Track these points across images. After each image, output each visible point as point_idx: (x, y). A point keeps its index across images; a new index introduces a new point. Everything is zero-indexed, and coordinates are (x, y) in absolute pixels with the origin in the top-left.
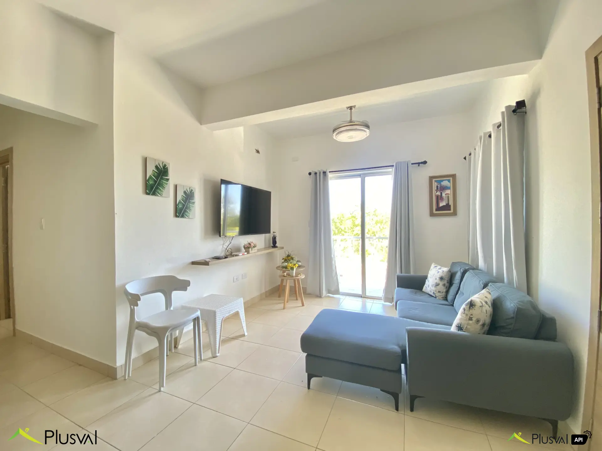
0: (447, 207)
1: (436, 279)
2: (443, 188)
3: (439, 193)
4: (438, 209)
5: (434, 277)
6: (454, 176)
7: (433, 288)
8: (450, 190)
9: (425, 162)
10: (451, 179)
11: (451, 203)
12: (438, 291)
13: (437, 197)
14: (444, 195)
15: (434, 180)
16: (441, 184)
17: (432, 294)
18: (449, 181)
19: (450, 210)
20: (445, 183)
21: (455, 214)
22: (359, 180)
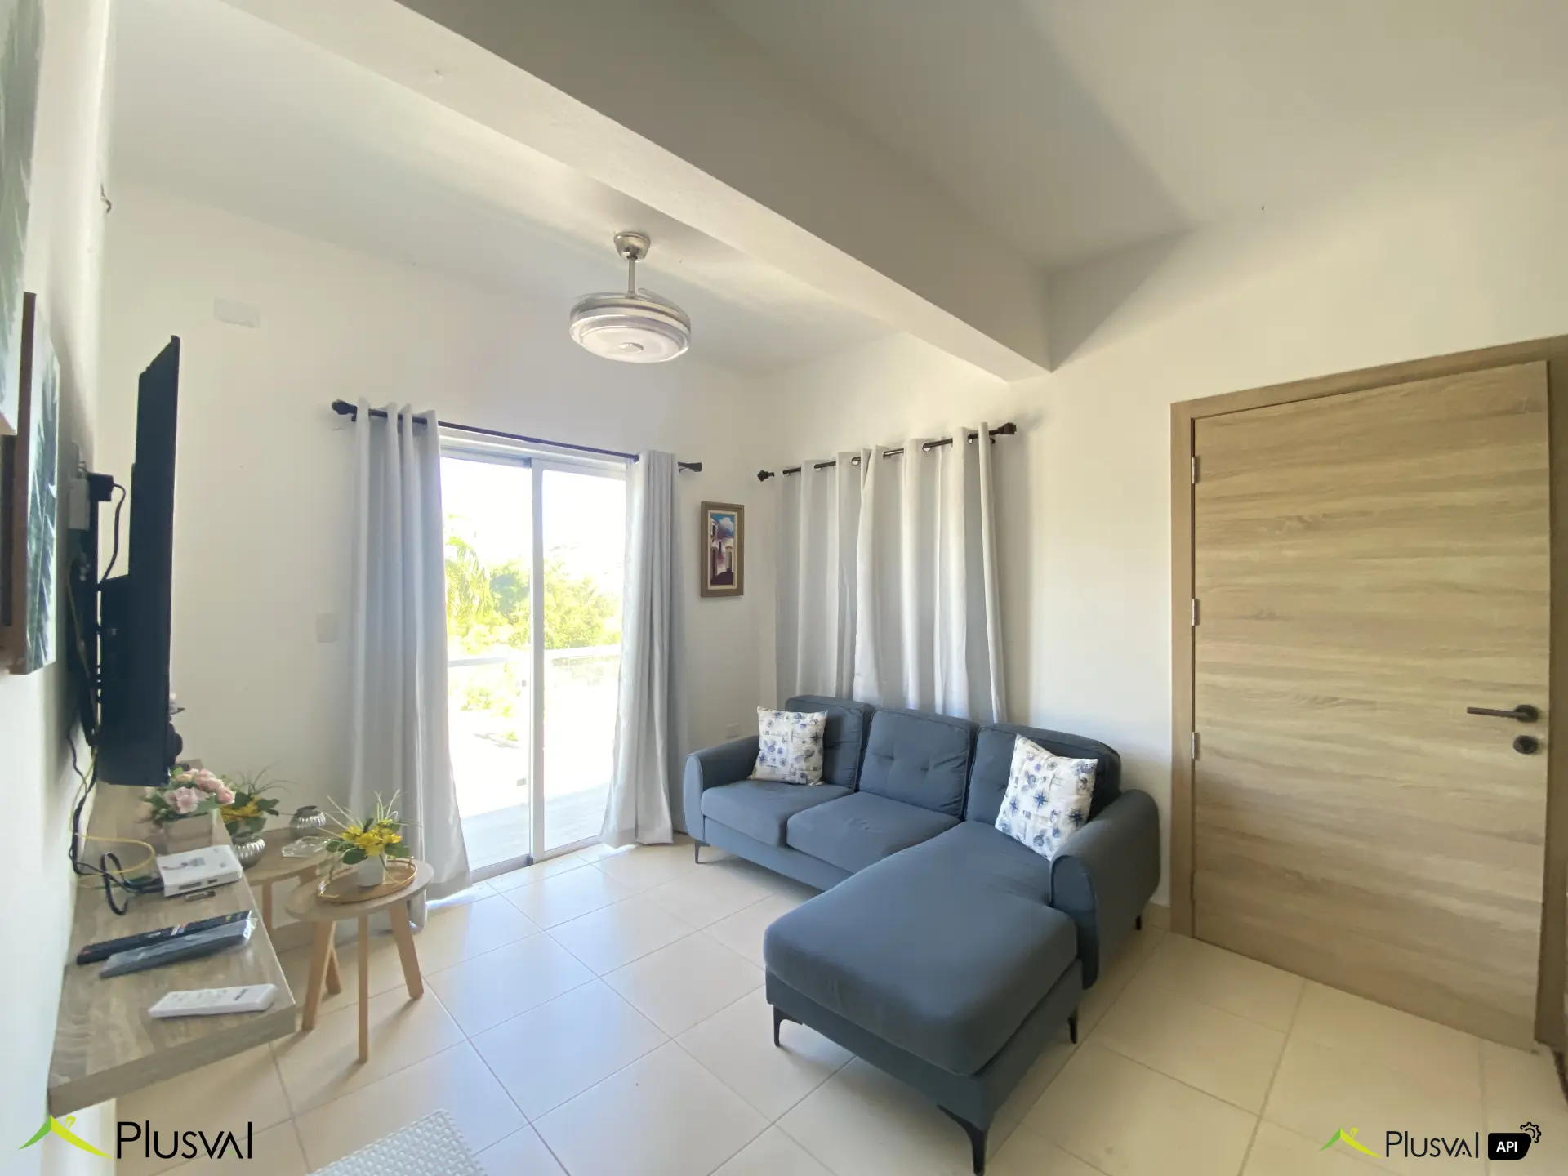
0: (727, 578)
1: (803, 742)
2: (722, 534)
3: (715, 545)
4: (717, 580)
5: (795, 740)
6: (740, 509)
7: (803, 765)
8: (732, 540)
9: (697, 467)
10: (735, 514)
11: (735, 569)
12: (812, 769)
13: (714, 550)
14: (723, 549)
15: (710, 512)
16: (719, 523)
17: (797, 779)
18: (732, 518)
19: (731, 583)
20: (726, 523)
21: (739, 592)
22: (527, 473)
